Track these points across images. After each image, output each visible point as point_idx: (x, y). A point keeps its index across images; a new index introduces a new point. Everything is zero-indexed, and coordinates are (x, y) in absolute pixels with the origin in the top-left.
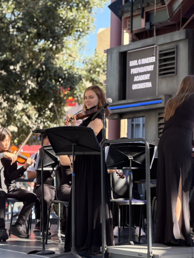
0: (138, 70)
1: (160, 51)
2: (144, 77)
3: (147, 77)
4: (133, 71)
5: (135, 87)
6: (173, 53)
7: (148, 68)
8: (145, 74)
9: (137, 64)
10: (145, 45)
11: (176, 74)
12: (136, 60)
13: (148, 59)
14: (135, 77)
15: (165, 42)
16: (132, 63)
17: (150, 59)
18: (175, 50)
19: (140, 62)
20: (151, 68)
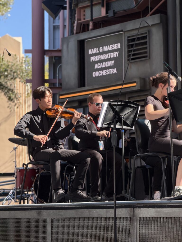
0: (99, 58)
1: (128, 37)
2: (107, 64)
3: (111, 63)
4: (93, 59)
5: (96, 74)
6: (145, 37)
7: (112, 54)
8: (108, 61)
9: (98, 52)
10: (109, 32)
11: (149, 58)
12: (96, 48)
13: (112, 46)
14: (96, 65)
15: (134, 28)
16: (91, 51)
17: (115, 46)
18: (148, 34)
19: (102, 50)
20: (115, 55)
